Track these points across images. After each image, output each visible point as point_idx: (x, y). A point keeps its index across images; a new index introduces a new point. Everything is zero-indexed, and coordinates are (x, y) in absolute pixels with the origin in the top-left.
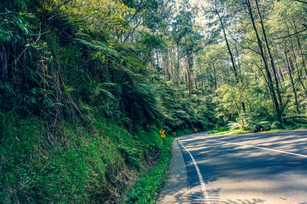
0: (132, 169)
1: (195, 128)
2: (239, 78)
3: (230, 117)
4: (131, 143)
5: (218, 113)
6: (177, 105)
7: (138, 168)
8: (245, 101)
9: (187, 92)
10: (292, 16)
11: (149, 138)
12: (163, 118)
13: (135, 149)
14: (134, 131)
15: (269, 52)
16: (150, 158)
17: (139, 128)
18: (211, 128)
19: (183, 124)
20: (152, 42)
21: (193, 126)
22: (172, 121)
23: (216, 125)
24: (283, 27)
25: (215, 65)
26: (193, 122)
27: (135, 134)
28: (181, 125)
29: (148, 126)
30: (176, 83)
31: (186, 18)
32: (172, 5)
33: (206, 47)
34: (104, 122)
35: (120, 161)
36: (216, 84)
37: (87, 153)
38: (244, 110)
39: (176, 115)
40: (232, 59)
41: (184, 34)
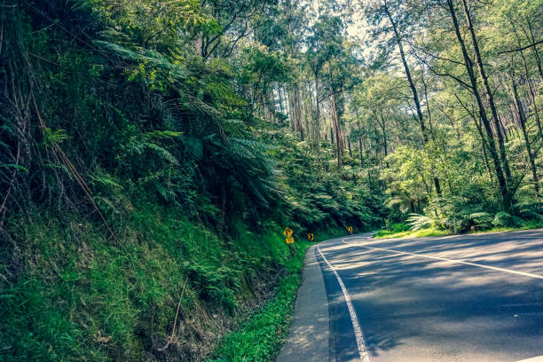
0: (216, 313)
1: (349, 226)
2: (429, 134)
3: (412, 205)
4: (219, 257)
5: (390, 198)
6: (315, 185)
7: (229, 309)
8: (441, 176)
9: (334, 161)
10: (527, 17)
11: (261, 245)
12: (290, 208)
13: (225, 269)
14: (229, 232)
15: (486, 83)
16: (260, 285)
17: (241, 227)
18: (377, 226)
19: (327, 220)
20: (269, 68)
21: (344, 222)
22: (306, 214)
23: (387, 221)
24: (508, 39)
25: (384, 111)
26: (345, 215)
27: (229, 237)
28: (324, 220)
29: (260, 223)
30: (315, 146)
31: (331, 28)
32: (306, 5)
33: (367, 80)
34: (154, 213)
35: (185, 297)
36: (385, 146)
37: (89, 285)
38: (439, 191)
39: (314, 203)
40: (416, 99)
41: (328, 57)
